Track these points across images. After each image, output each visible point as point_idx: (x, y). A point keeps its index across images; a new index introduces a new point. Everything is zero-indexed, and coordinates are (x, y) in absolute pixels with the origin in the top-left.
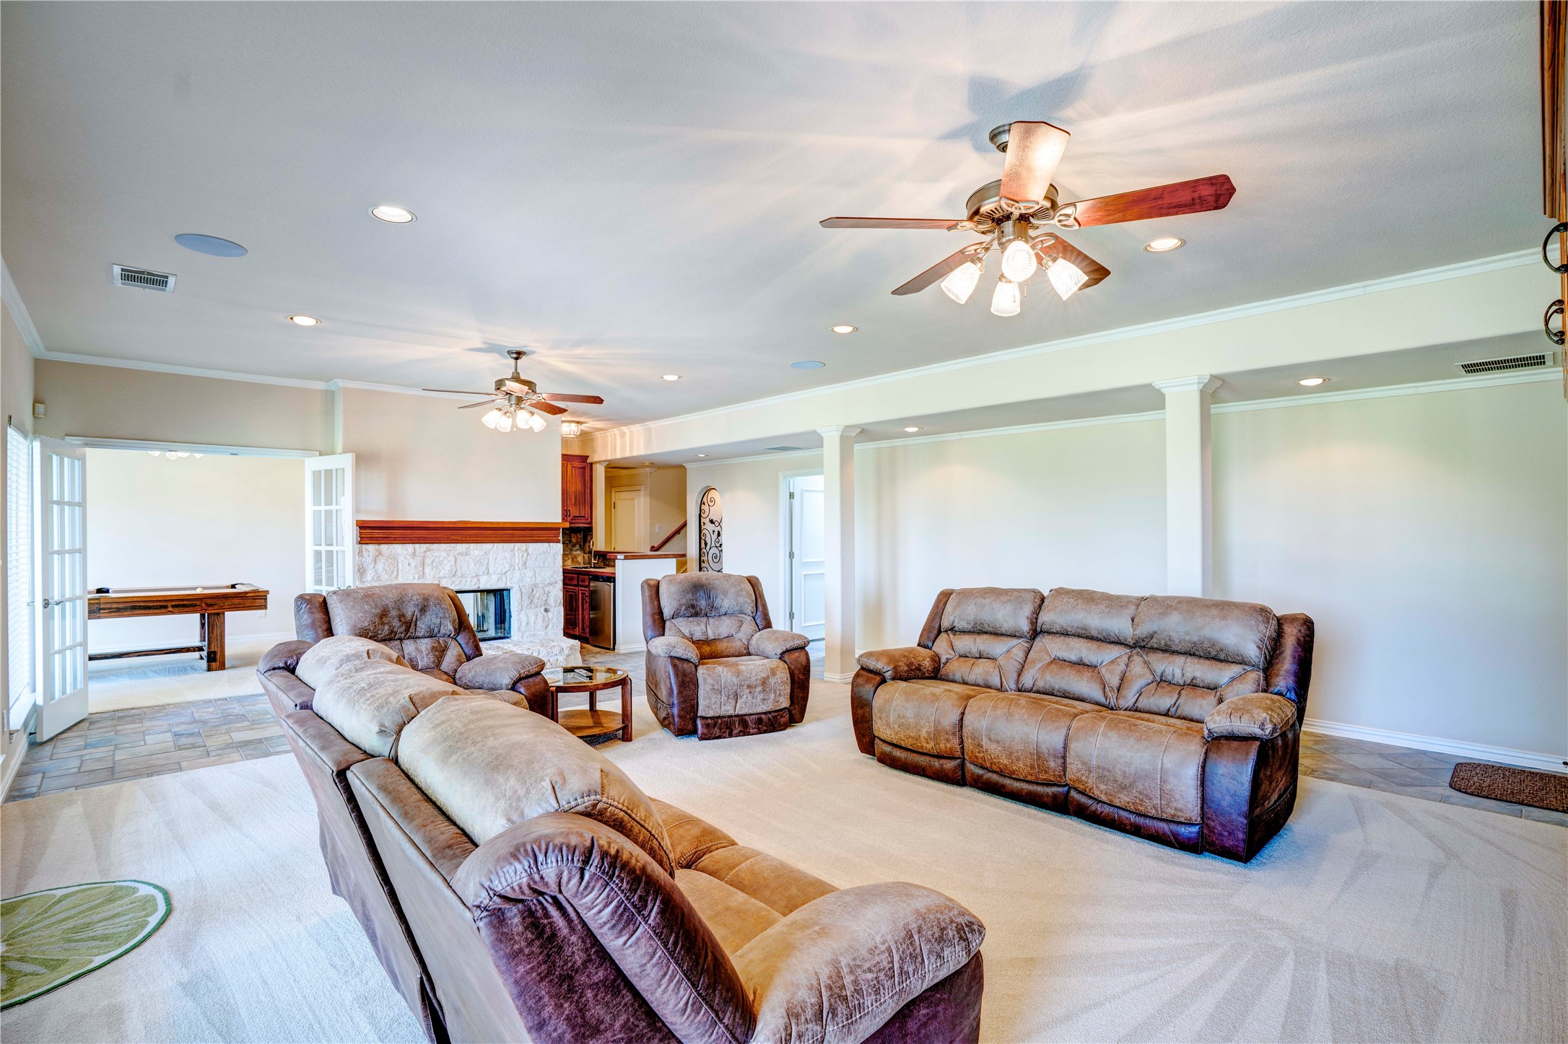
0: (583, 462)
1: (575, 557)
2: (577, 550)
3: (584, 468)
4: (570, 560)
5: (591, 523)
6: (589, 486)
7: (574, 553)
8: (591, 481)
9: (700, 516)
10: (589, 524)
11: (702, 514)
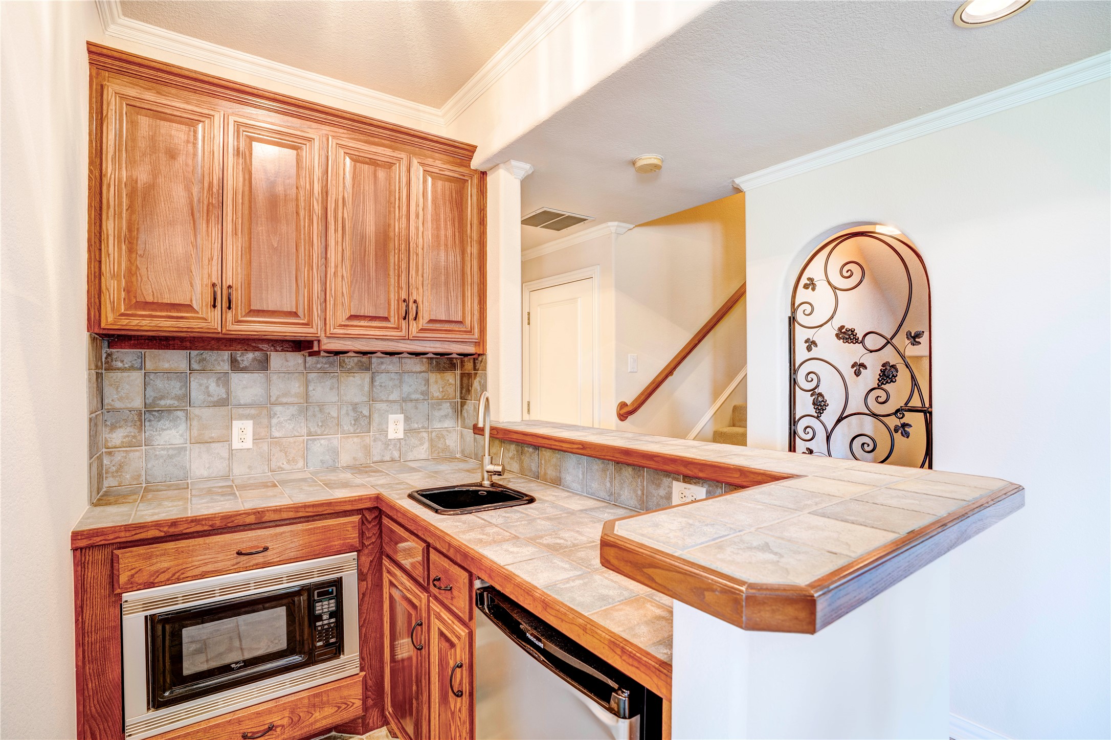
0: (461, 165)
1: (440, 437)
2: (446, 416)
3: (461, 183)
4: (426, 445)
5: (481, 342)
6: (475, 236)
7: (437, 425)
8: (482, 222)
9: (792, 320)
10: (477, 344)
11: (800, 316)
